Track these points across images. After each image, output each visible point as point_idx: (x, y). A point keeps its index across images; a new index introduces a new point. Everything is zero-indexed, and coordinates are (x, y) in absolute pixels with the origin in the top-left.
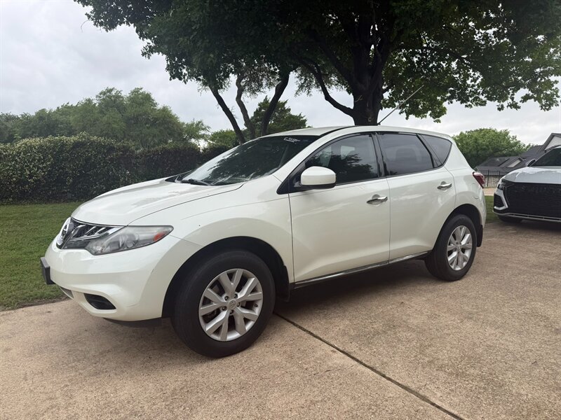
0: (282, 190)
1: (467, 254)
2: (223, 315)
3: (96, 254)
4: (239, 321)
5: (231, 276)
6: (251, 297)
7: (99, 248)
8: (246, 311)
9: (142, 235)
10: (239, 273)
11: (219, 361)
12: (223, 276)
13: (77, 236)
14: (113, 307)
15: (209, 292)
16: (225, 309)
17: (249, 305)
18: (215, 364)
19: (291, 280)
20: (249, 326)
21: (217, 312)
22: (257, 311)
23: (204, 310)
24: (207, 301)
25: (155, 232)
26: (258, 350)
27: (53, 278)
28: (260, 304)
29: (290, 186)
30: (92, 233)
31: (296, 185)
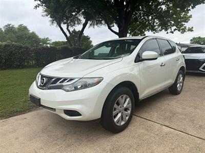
0: (136, 61)
2: (119, 115)
3: (68, 91)
4: (124, 116)
5: (122, 98)
7: (68, 88)
8: (127, 113)
10: (125, 96)
11: (119, 134)
12: (120, 98)
13: (52, 83)
14: (80, 115)
15: (115, 106)
16: (120, 112)
17: (126, 109)
19: (140, 98)
20: (127, 118)
21: (117, 114)
22: (129, 112)
23: (114, 113)
24: (115, 109)
25: (96, 80)
26: (131, 128)
28: (130, 109)
29: (138, 59)
30: (62, 82)
31: (141, 59)
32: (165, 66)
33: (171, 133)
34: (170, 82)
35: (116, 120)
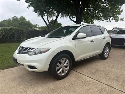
0: (73, 39)
1: (108, 53)
2: (61, 69)
3: (30, 55)
4: (64, 71)
5: (63, 60)
6: (67, 65)
8: (66, 68)
9: (43, 50)
10: (65, 59)
11: (61, 80)
12: (61, 60)
13: (23, 51)
14: (36, 69)
15: (58, 64)
16: (62, 68)
17: (66, 67)
18: (60, 81)
19: (75, 61)
20: (66, 72)
21: (60, 69)
22: (68, 68)
23: (57, 68)
24: (58, 66)
25: (46, 49)
26: (69, 77)
27: (18, 62)
28: (69, 66)
29: (75, 38)
30: (28, 50)
31: (76, 38)
32: (94, 42)
33: (90, 81)
34: (99, 51)
35: (58, 72)
